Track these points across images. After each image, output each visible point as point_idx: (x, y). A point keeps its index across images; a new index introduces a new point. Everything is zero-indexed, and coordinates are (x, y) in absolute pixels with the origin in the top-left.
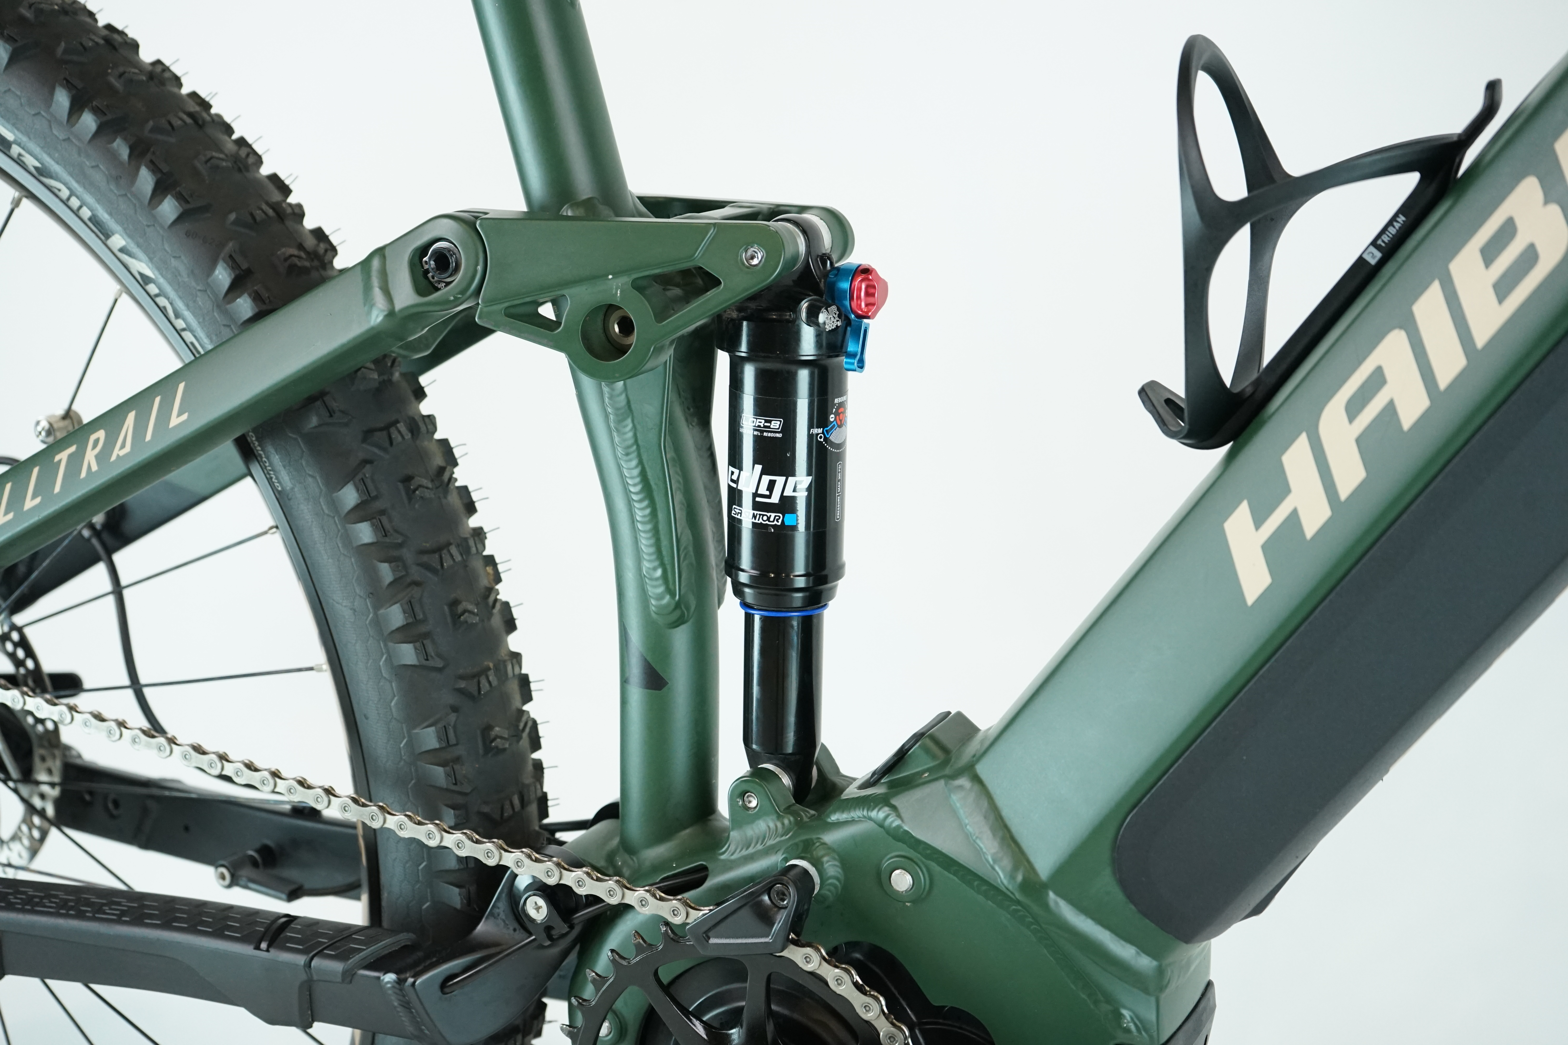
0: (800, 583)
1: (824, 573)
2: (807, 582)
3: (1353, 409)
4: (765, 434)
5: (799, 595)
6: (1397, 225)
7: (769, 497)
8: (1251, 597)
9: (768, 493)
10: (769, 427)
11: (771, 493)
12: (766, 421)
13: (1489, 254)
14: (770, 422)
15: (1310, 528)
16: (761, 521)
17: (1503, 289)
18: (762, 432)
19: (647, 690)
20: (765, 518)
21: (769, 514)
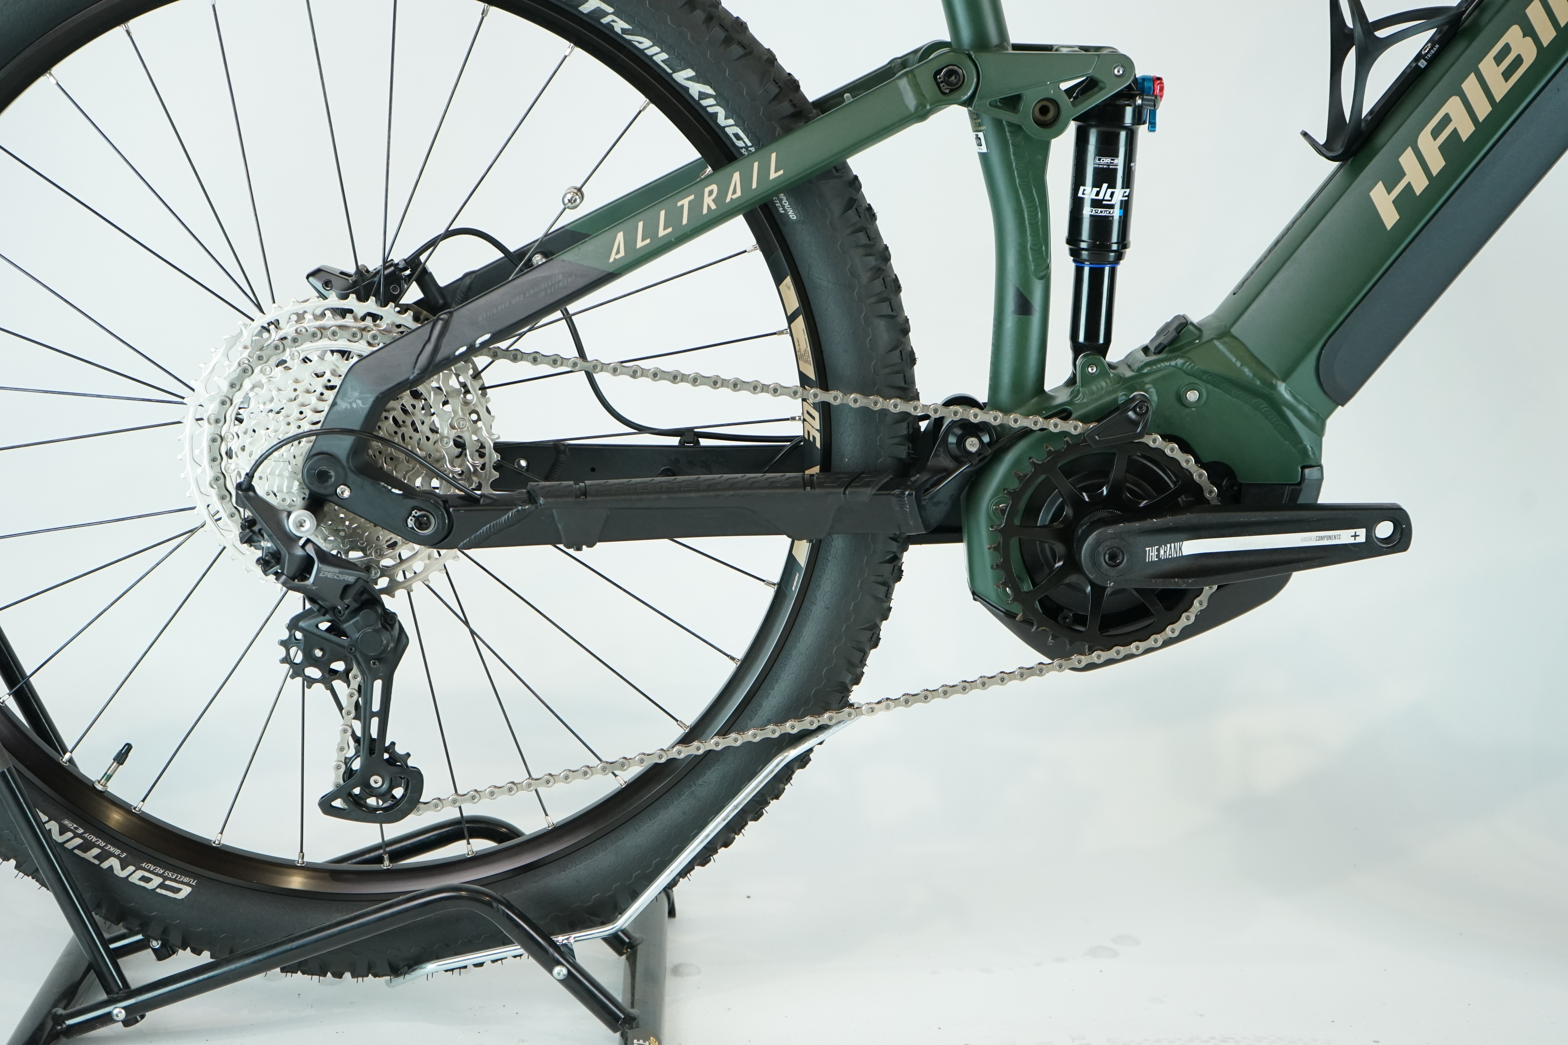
0: (1115, 247)
1: (1125, 243)
2: (1118, 247)
3: (1435, 134)
4: (1111, 167)
5: (1112, 254)
6: (1435, 49)
7: (1110, 201)
8: (1389, 226)
9: (1110, 199)
10: (1113, 163)
11: (1112, 198)
12: (1112, 160)
13: (1499, 60)
14: (1114, 160)
15: (1418, 191)
16: (1105, 214)
17: (1507, 75)
18: (1109, 166)
19: (1020, 316)
20: (1108, 212)
21: (1110, 210)
